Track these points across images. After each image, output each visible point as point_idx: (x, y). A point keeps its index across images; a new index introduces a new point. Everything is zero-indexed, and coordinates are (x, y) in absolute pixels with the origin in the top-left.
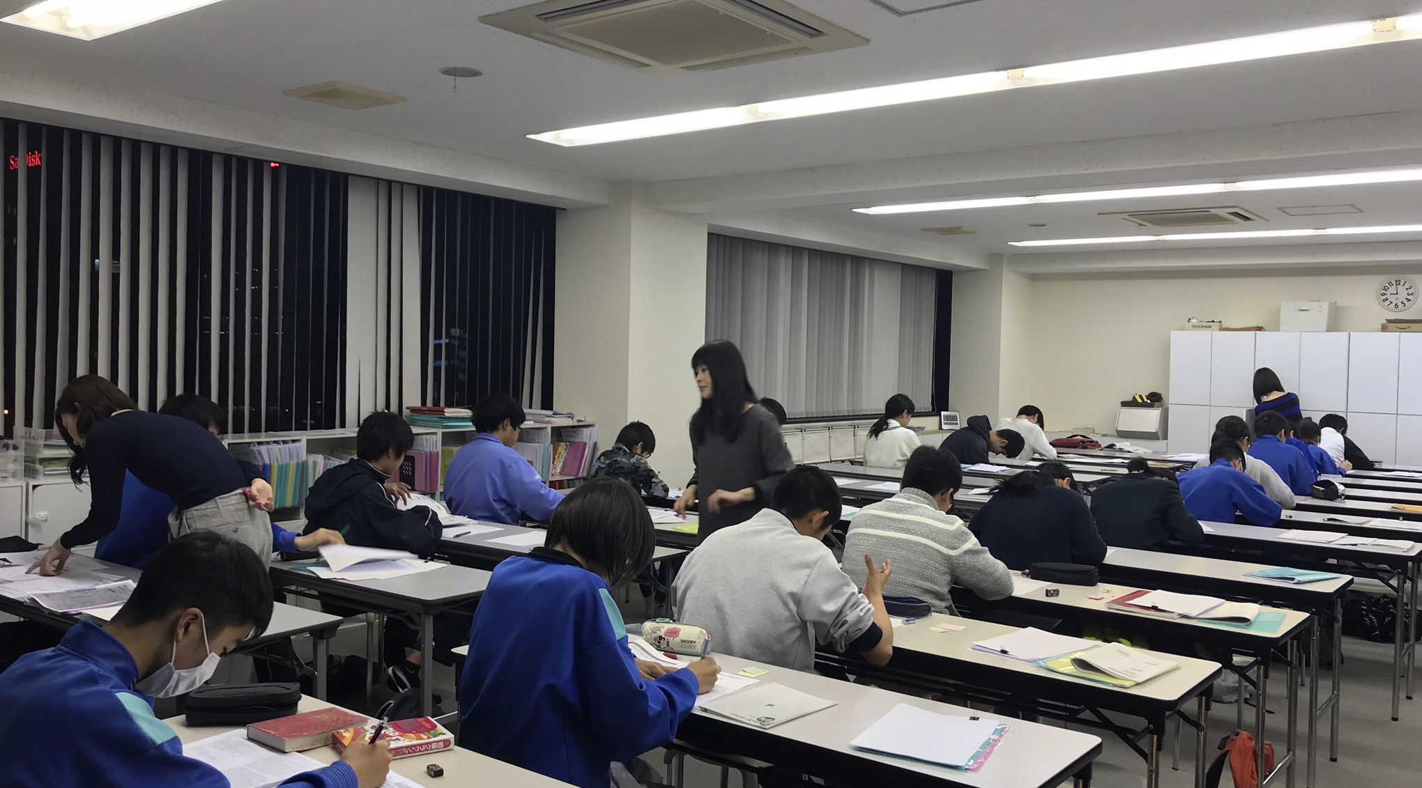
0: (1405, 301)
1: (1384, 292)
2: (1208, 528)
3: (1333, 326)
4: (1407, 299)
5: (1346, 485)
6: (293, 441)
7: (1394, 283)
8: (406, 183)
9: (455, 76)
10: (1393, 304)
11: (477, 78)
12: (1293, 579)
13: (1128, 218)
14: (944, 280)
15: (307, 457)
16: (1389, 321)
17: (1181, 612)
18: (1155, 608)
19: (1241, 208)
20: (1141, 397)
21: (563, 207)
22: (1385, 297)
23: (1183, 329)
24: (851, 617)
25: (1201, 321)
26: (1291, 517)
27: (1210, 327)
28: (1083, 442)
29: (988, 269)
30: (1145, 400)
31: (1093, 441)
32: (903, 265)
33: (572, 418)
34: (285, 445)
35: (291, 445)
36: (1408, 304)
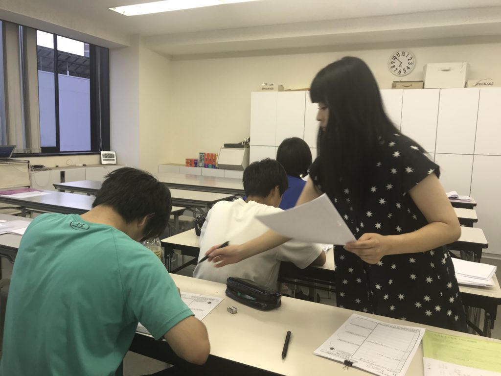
4: (407, 67)
7: (400, 54)
10: (398, 71)
16: (397, 82)
22: (393, 64)
23: (258, 91)
25: (267, 85)
27: (273, 88)
36: (407, 70)
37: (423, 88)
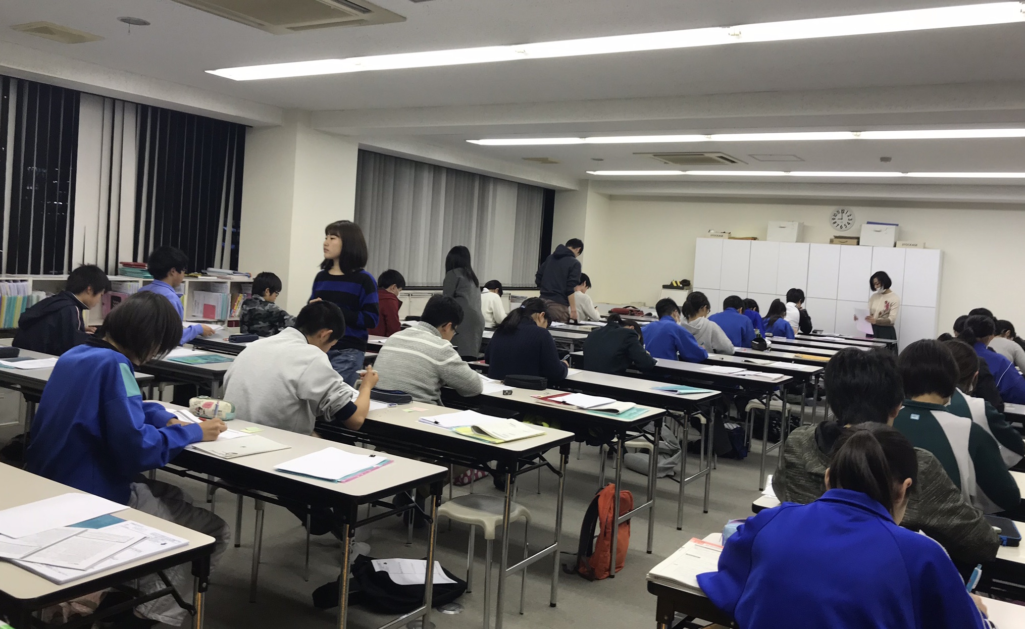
0: (847, 224)
1: (834, 217)
2: (661, 363)
3: (801, 238)
4: (848, 223)
5: (773, 342)
6: (22, 281)
7: (840, 211)
8: (127, 101)
9: (129, 23)
10: (840, 226)
11: (146, 26)
12: (676, 391)
13: (653, 157)
14: (549, 197)
15: (32, 293)
16: (836, 237)
17: (579, 406)
18: (564, 403)
19: (724, 154)
20: (676, 282)
21: (250, 125)
22: (834, 221)
23: (705, 237)
24: (333, 396)
25: (716, 232)
26: (723, 359)
27: (722, 236)
28: (632, 311)
29: (578, 189)
30: (679, 284)
31: (639, 311)
32: (519, 183)
33: (249, 277)
34: (14, 284)
35: (20, 284)
36: (848, 226)
37: (858, 244)
